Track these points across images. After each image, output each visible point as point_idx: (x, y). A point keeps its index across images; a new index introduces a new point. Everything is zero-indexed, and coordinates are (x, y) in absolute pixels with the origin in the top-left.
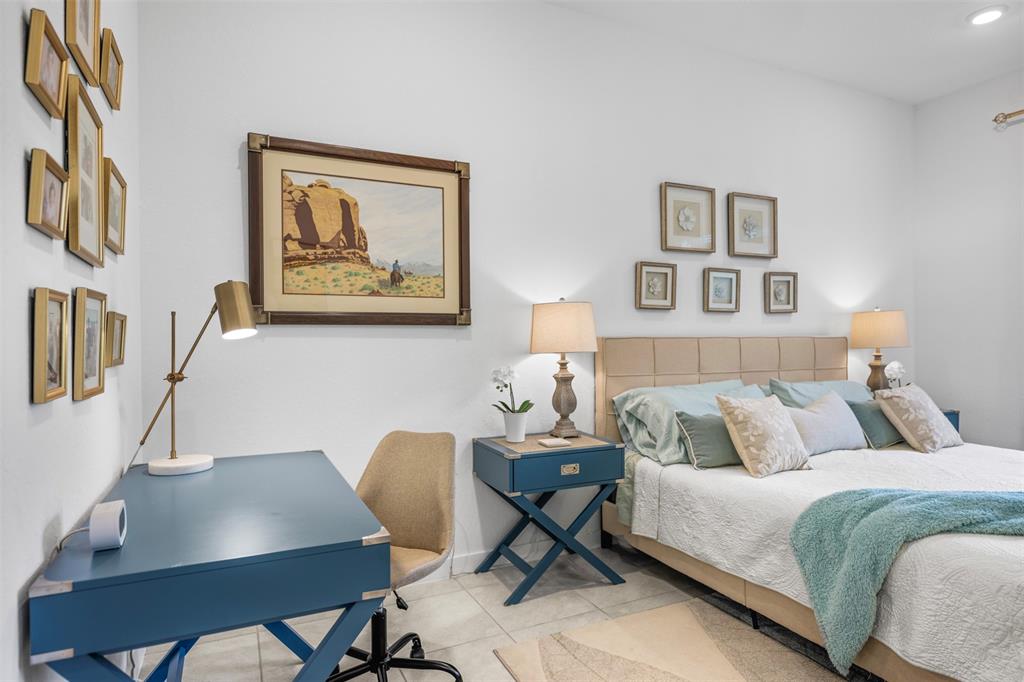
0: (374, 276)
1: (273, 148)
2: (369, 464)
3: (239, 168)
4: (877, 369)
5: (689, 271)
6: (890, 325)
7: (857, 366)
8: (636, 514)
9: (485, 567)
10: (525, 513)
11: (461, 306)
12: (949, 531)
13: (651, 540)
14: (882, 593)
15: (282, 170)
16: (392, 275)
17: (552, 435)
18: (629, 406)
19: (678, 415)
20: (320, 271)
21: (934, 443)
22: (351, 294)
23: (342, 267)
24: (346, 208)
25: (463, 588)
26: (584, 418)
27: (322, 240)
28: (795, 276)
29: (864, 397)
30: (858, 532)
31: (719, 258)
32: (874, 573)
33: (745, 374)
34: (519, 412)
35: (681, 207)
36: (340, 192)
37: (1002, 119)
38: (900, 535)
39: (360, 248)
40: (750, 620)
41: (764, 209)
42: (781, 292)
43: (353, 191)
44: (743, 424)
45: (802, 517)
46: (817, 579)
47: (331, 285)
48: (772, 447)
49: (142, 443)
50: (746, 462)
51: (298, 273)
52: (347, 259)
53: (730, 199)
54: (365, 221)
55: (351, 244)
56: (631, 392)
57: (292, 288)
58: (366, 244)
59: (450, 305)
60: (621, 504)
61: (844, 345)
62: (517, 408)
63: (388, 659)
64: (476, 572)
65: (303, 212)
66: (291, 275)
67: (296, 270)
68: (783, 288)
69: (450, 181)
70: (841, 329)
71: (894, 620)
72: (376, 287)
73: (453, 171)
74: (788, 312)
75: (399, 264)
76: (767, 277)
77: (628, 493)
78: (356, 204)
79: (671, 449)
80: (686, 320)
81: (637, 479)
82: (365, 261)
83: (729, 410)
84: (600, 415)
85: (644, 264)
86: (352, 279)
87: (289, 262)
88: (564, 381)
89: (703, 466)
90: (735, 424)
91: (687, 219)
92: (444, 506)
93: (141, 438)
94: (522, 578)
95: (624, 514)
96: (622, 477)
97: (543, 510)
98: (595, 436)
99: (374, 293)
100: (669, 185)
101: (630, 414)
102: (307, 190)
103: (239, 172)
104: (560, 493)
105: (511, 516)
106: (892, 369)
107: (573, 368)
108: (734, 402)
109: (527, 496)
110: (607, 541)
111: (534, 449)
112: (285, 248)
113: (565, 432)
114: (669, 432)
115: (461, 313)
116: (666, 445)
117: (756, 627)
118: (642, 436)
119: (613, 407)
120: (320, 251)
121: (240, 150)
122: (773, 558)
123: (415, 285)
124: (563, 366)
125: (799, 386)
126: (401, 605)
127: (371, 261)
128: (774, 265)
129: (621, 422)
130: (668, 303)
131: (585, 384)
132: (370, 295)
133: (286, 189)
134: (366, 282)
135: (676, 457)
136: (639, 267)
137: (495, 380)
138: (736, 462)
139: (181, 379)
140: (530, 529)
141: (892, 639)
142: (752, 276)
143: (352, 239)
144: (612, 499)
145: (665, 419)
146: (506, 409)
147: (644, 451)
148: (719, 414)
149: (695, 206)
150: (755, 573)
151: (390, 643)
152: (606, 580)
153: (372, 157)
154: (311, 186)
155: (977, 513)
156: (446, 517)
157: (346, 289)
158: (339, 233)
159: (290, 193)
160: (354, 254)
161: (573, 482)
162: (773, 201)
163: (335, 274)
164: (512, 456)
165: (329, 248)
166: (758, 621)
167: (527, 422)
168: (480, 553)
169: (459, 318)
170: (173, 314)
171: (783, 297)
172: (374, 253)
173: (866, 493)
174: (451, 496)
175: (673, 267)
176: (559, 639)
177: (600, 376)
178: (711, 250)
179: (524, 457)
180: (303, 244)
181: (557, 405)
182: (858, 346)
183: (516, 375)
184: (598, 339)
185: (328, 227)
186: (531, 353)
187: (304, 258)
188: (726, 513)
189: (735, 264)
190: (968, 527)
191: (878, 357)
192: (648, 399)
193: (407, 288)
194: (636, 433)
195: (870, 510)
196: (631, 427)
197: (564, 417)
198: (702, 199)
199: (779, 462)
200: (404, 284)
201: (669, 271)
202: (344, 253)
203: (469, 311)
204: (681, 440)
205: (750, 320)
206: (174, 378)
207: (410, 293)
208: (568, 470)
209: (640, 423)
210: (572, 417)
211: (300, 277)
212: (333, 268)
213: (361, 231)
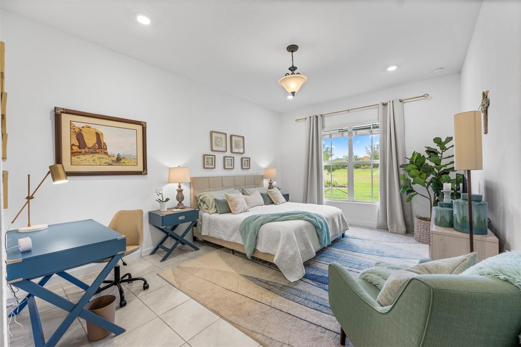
0: (110, 159)
1: (66, 113)
2: (112, 221)
3: (50, 119)
4: (271, 184)
5: (219, 157)
6: (273, 172)
7: (266, 183)
8: (203, 229)
9: (153, 253)
10: (167, 233)
11: (144, 168)
12: (270, 222)
13: (207, 236)
14: (257, 238)
15: (70, 121)
16: (117, 158)
17: (176, 208)
18: (201, 198)
19: (214, 199)
20: (87, 157)
21: (279, 203)
22: (100, 165)
23: (97, 156)
24: (98, 135)
25: (145, 260)
26: (187, 202)
27: (88, 146)
28: (249, 158)
29: (265, 192)
30: (252, 225)
31: (228, 153)
32: (255, 234)
33: (235, 186)
34: (165, 201)
35: (217, 138)
36: (96, 130)
37: (297, 120)
38: (260, 223)
39: (104, 149)
40: (232, 252)
41: (241, 139)
42: (246, 163)
43: (100, 129)
44: (231, 201)
45: (242, 223)
46: (244, 238)
47: (92, 162)
48: (238, 206)
49: (12, 222)
50: (232, 211)
51: (78, 158)
52: (99, 153)
53: (231, 136)
54: (105, 140)
55: (100, 147)
56: (201, 193)
57: (75, 163)
58: (106, 148)
59: (140, 168)
60: (198, 227)
61: (262, 177)
62: (164, 200)
63: (120, 280)
64: (150, 255)
65: (80, 136)
66: (74, 158)
67: (77, 157)
68: (246, 162)
69: (139, 128)
70: (262, 173)
71: (259, 243)
72: (111, 162)
73: (140, 124)
74: (248, 169)
75: (120, 155)
76: (242, 159)
77: (200, 223)
78: (102, 134)
79: (213, 209)
80: (219, 171)
81: (203, 219)
82: (106, 153)
83: (228, 197)
84: (192, 201)
85: (205, 155)
86: (101, 160)
87: (73, 154)
88: (180, 191)
89: (221, 213)
90: (229, 201)
91: (219, 142)
92: (140, 231)
93: (12, 221)
94: (166, 253)
95: (199, 230)
96: (198, 219)
97: (174, 231)
98: (191, 208)
99: (109, 165)
100: (213, 132)
101: (201, 200)
102: (82, 129)
103: (50, 121)
104: (180, 225)
105: (163, 235)
106: (274, 183)
107: (183, 187)
108: (229, 195)
109: (168, 227)
110: (195, 239)
111: (170, 213)
112: (72, 149)
113: (180, 207)
114: (212, 204)
115: (144, 171)
116: (211, 209)
117: (233, 254)
118: (205, 206)
119: (196, 198)
120: (87, 150)
121: (51, 112)
122: (236, 235)
123: (126, 162)
124: (180, 187)
125: (249, 189)
126: (124, 264)
127: (109, 153)
128: (244, 156)
129: (198, 202)
130: (213, 166)
131: (187, 192)
132: (108, 165)
133: (72, 128)
134: (107, 161)
135: (214, 212)
136: (204, 156)
137: (157, 192)
138: (230, 212)
139: (32, 198)
140: (169, 238)
141: (259, 248)
142: (238, 158)
143: (100, 146)
144: (195, 225)
145: (211, 201)
146: (160, 201)
147: (205, 211)
148: (225, 198)
149: (221, 139)
150: (232, 239)
151: (121, 276)
152: (194, 250)
153: (108, 118)
154: (83, 127)
155: (275, 217)
156: (141, 234)
157: (98, 163)
158: (95, 144)
159: (74, 129)
160: (102, 151)
161: (183, 221)
162: (243, 137)
163: (94, 158)
164: (162, 215)
165: (91, 149)
166: (233, 252)
167: (167, 205)
168: (152, 248)
169: (144, 172)
170: (29, 175)
171: (246, 164)
172: (109, 151)
173: (255, 216)
174: (142, 228)
175: (215, 156)
176: (178, 267)
177: (192, 189)
178: (226, 151)
179: (166, 215)
180: (79, 147)
181: (178, 199)
182: (266, 178)
183: (164, 190)
184: (191, 178)
185: (90, 141)
186: (169, 183)
187: (80, 152)
188: (225, 224)
189: (233, 155)
190: (273, 220)
191: (271, 181)
192: (206, 195)
193: (123, 163)
194: (203, 205)
195: (256, 219)
196: (202, 204)
197: (180, 202)
198: (223, 136)
199: (240, 210)
200: (121, 161)
201: (213, 157)
202: (98, 151)
203: (147, 170)
204: (215, 207)
205: (237, 171)
206: (29, 198)
207: (124, 164)
208: (181, 218)
209: (204, 202)
210: (182, 202)
211: (78, 159)
212: (93, 156)
213: (104, 143)
